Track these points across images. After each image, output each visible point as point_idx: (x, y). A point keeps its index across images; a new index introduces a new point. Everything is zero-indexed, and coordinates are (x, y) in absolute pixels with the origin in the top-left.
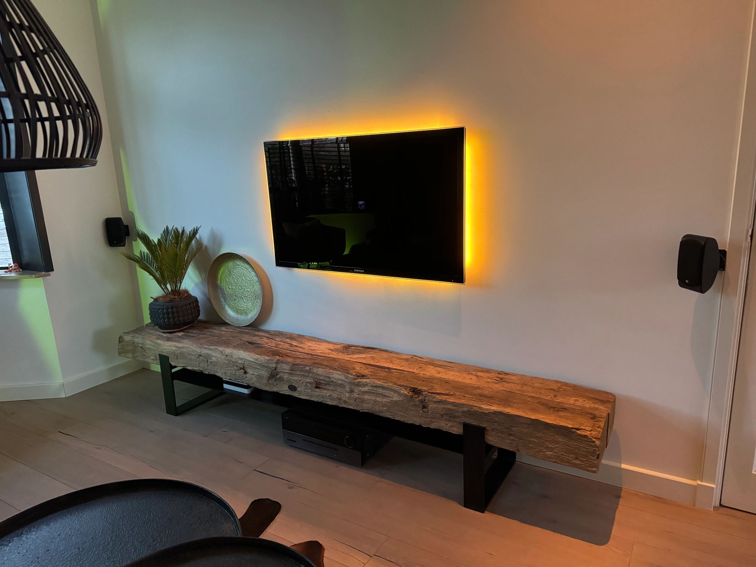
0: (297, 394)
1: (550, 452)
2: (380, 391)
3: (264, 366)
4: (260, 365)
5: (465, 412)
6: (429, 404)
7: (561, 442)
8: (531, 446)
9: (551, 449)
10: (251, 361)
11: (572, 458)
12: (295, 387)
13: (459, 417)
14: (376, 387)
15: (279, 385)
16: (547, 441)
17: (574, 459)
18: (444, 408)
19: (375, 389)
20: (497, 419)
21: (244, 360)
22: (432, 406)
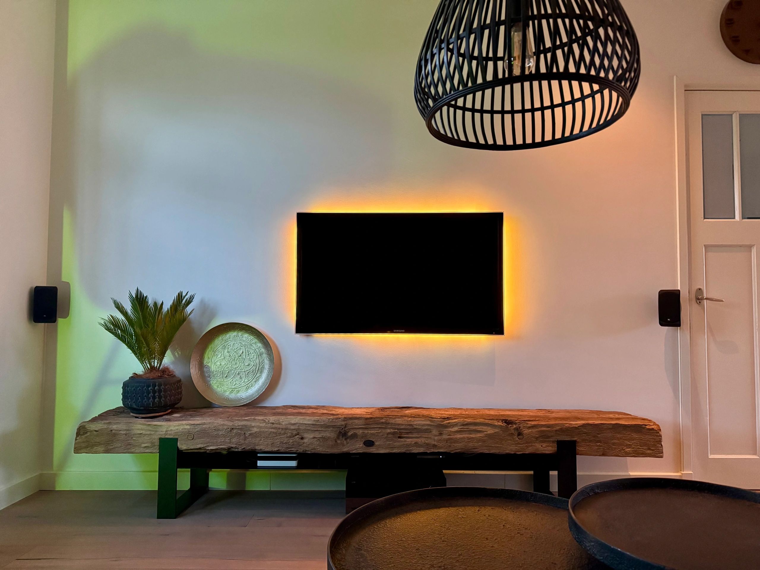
0: (374, 450)
1: (629, 448)
2: (472, 428)
3: (328, 427)
4: (321, 426)
5: (558, 430)
6: (524, 430)
7: (636, 438)
8: (614, 447)
9: (629, 446)
10: (309, 424)
11: (645, 450)
12: (373, 442)
13: (552, 436)
14: (468, 424)
15: (350, 444)
16: (625, 440)
17: (647, 450)
18: (538, 432)
19: (466, 427)
20: (585, 430)
21: (298, 425)
22: (526, 431)
